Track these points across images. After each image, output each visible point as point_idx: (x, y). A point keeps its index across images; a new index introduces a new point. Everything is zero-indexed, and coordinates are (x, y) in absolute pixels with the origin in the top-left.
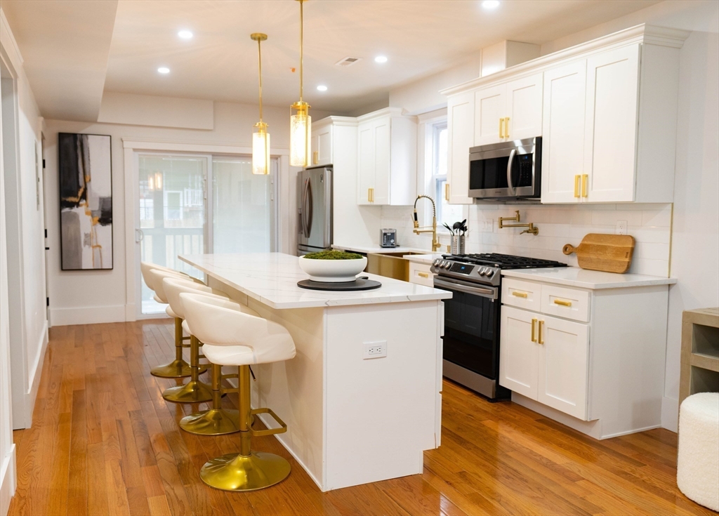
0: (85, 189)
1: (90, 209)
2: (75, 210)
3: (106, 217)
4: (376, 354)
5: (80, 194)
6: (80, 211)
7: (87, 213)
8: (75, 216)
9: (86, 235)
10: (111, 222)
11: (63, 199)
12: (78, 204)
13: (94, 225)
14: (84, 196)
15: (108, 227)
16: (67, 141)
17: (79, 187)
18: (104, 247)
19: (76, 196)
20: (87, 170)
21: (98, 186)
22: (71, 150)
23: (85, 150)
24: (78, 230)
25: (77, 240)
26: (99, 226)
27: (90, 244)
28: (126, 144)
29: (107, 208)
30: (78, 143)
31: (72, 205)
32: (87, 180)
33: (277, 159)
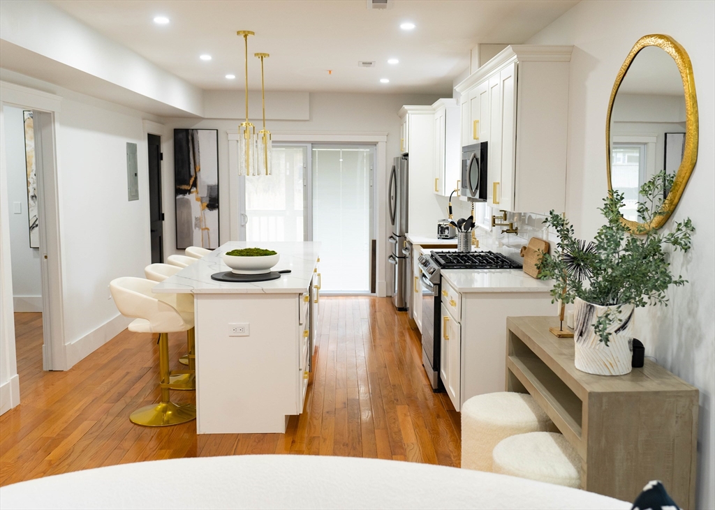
0: (196, 178)
1: (200, 195)
2: (187, 196)
3: (213, 203)
4: (239, 333)
5: (191, 183)
6: (191, 197)
7: (197, 199)
8: (188, 202)
9: (196, 218)
10: (218, 207)
11: (178, 187)
12: (189, 192)
13: (203, 209)
14: (195, 185)
15: (216, 212)
16: (180, 136)
17: (191, 176)
18: (211, 231)
19: (188, 184)
20: (197, 161)
21: (206, 176)
22: (184, 143)
23: (196, 143)
24: (190, 214)
25: (189, 222)
26: (207, 210)
27: (200, 227)
28: (230, 137)
29: (214, 194)
30: (190, 138)
31: (185, 192)
32: (197, 170)
33: (376, 145)
